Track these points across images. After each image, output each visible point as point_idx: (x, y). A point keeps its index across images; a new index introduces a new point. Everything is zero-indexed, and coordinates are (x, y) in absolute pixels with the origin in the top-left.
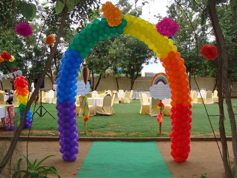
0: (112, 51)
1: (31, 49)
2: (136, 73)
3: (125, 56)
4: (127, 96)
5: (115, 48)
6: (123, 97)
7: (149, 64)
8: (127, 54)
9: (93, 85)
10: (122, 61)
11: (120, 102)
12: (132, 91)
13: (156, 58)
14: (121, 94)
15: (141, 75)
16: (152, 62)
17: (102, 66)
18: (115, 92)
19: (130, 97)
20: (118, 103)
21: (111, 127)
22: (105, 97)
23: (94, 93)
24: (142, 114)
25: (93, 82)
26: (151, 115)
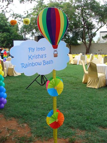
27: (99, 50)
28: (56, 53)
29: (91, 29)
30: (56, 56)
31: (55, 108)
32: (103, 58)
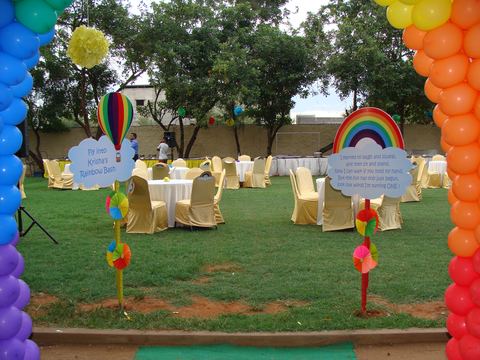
0: (221, 65)
1: (42, 64)
2: (278, 116)
3: (252, 77)
4: (258, 170)
5: (228, 59)
6: (250, 173)
7: (309, 96)
8: (255, 72)
9: (182, 144)
10: (246, 89)
11: (242, 185)
12: (270, 157)
14: (245, 164)
15: (290, 120)
16: (316, 90)
18: (229, 161)
19: (267, 172)
20: (236, 186)
21: (208, 276)
22: (196, 181)
23: (176, 165)
24: (297, 225)
25: (182, 138)
26: (324, 229)
28: (118, 156)
29: (104, 84)
30: (118, 160)
32: (151, 169)
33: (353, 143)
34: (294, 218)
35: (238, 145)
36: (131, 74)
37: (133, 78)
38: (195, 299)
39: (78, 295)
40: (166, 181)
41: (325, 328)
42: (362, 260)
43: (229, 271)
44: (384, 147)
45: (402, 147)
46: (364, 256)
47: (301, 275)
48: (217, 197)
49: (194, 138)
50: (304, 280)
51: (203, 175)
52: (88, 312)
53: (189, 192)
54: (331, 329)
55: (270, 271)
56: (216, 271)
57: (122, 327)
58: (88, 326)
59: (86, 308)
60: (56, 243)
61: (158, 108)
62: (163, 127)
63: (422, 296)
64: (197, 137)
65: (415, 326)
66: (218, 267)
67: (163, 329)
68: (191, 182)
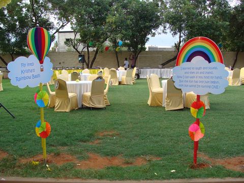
0: (110, 19)
2: (139, 46)
3: (128, 25)
4: (129, 75)
5: (114, 15)
6: (124, 76)
8: (129, 22)
9: (89, 61)
10: (124, 32)
11: (120, 83)
13: (165, 27)
14: (121, 72)
15: (145, 48)
16: (160, 31)
17: (98, 38)
20: (117, 84)
21: (100, 139)
22: (94, 82)
23: (84, 72)
24: (151, 106)
25: (89, 58)
26: (166, 109)
27: (60, 63)
28: (42, 67)
30: (42, 70)
31: (43, 118)
32: (70, 75)
33: (189, 60)
34: (149, 103)
35: (118, 62)
36: (61, 24)
37: (63, 26)
38: (91, 155)
39: (20, 153)
40: (77, 81)
41: (173, 178)
42: (194, 133)
43: (113, 136)
44: (210, 62)
45: (222, 62)
46: (196, 130)
47: (155, 139)
48: (106, 91)
49: (95, 58)
50: (157, 142)
51: (98, 78)
52: (24, 165)
53: (89, 88)
54: (176, 178)
55: (136, 136)
56: (104, 136)
57: (43, 176)
58: (22, 176)
59: (24, 161)
60: (14, 117)
61: (76, 42)
62: (79, 52)
63: (230, 153)
64: (97, 58)
65: (229, 176)
66: (106, 133)
67: (69, 178)
68: (91, 82)
